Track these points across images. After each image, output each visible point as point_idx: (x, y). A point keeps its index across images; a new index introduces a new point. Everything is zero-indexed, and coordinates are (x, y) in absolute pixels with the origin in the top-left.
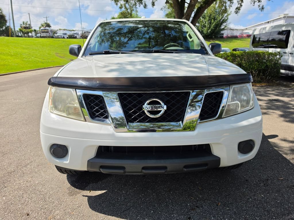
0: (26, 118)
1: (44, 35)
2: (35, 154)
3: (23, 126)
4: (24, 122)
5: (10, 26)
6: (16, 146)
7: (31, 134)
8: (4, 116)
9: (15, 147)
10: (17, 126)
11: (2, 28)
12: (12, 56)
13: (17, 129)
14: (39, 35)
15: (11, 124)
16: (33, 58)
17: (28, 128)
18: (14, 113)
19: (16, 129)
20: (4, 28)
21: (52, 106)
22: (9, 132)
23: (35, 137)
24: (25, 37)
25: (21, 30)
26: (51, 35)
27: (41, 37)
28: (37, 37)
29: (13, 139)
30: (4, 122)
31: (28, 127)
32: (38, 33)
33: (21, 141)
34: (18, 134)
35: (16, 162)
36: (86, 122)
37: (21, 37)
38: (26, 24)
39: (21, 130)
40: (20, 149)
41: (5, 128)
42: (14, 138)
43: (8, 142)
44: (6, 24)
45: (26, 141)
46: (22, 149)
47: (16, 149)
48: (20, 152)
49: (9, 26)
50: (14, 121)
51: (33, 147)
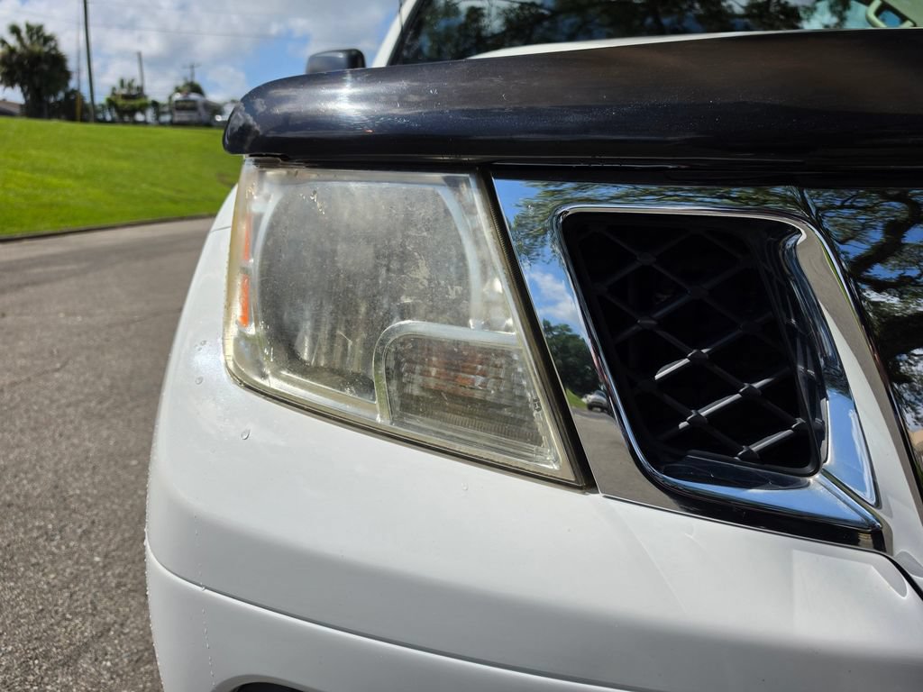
0: (102, 389)
1: (183, 116)
2: (124, 580)
3: (84, 422)
4: (93, 404)
5: (79, 89)
6: (39, 528)
7: (117, 462)
8: (16, 379)
9: (35, 534)
10: (60, 421)
11: (55, 95)
12: (78, 177)
13: (61, 435)
14: (166, 118)
15: (36, 411)
16: (144, 186)
17: (105, 433)
18: (58, 365)
19: (57, 435)
20: (61, 95)
21: (252, 330)
22: (23, 450)
23: (133, 478)
24: (124, 123)
25: (111, 103)
26: (205, 116)
27: (172, 124)
28: (163, 124)
29: (34, 488)
30: (12, 405)
31: (108, 428)
32: (164, 113)
33: (68, 501)
34: (60, 460)
35: (25, 628)
36: (592, 496)
37: (113, 122)
38: (130, 86)
39: (76, 441)
40: (58, 547)
41: (11, 431)
42: (36, 484)
43: (9, 505)
44: (67, 85)
45: (89, 500)
46: (68, 547)
47: (36, 548)
48: (52, 562)
49: (76, 89)
50: (52, 401)
51: (119, 538)
